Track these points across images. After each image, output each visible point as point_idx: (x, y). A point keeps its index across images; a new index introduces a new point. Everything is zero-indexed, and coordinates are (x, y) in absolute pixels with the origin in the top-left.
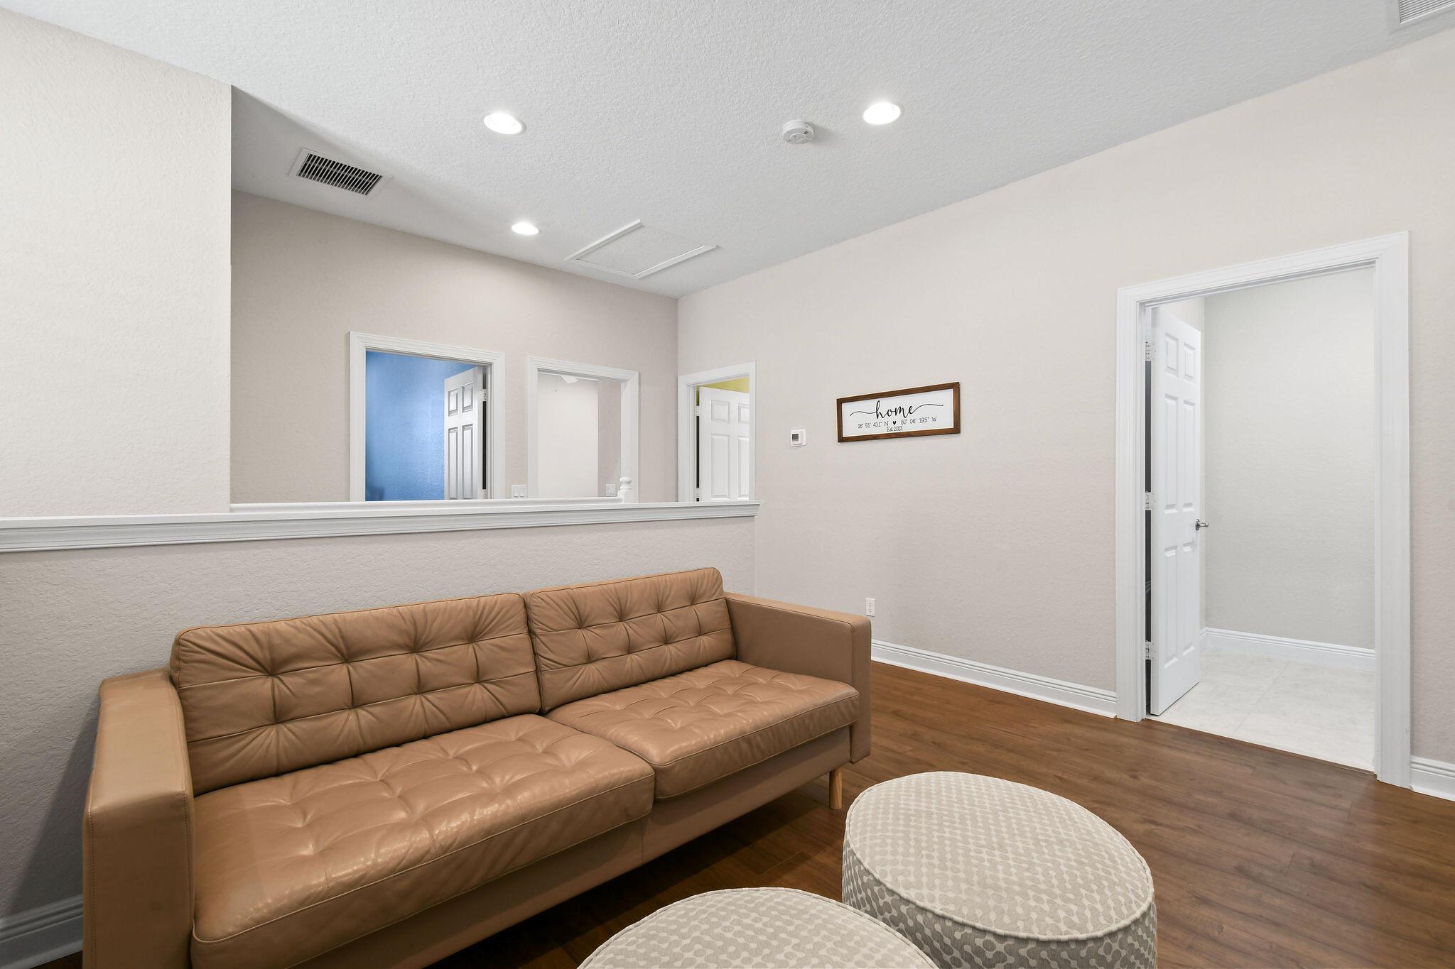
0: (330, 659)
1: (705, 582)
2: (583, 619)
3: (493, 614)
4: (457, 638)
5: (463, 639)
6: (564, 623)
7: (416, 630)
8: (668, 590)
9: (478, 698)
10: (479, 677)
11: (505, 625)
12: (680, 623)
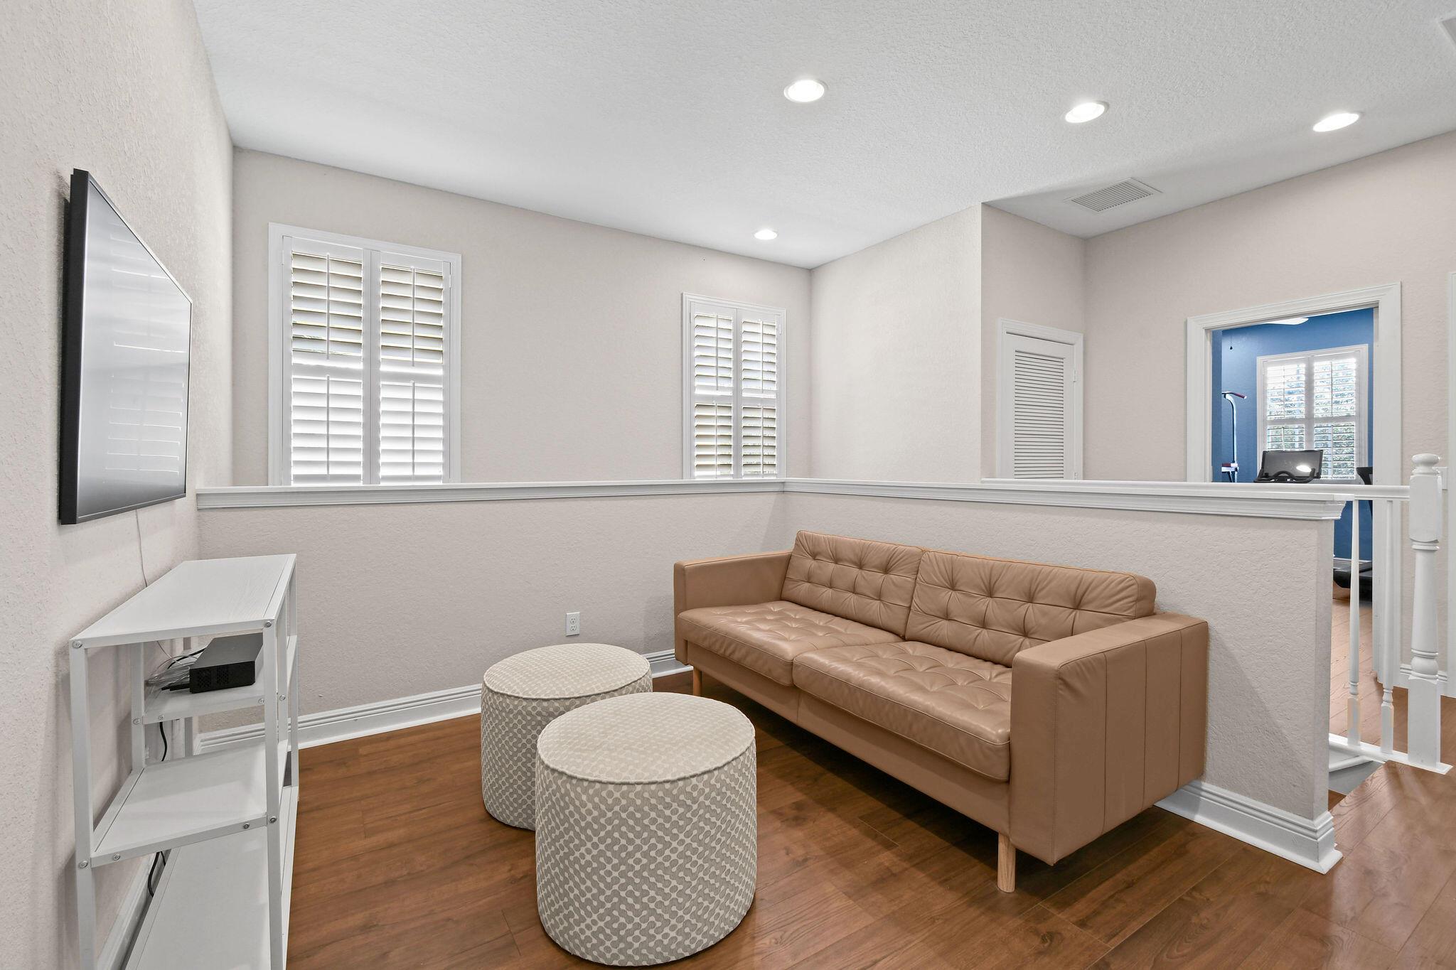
0: (827, 558)
1: (1099, 589)
2: (955, 581)
3: (898, 558)
4: (875, 567)
5: (880, 570)
6: (936, 580)
7: (861, 555)
8: (1045, 583)
9: (874, 609)
10: (879, 596)
11: (902, 568)
12: (1043, 621)
